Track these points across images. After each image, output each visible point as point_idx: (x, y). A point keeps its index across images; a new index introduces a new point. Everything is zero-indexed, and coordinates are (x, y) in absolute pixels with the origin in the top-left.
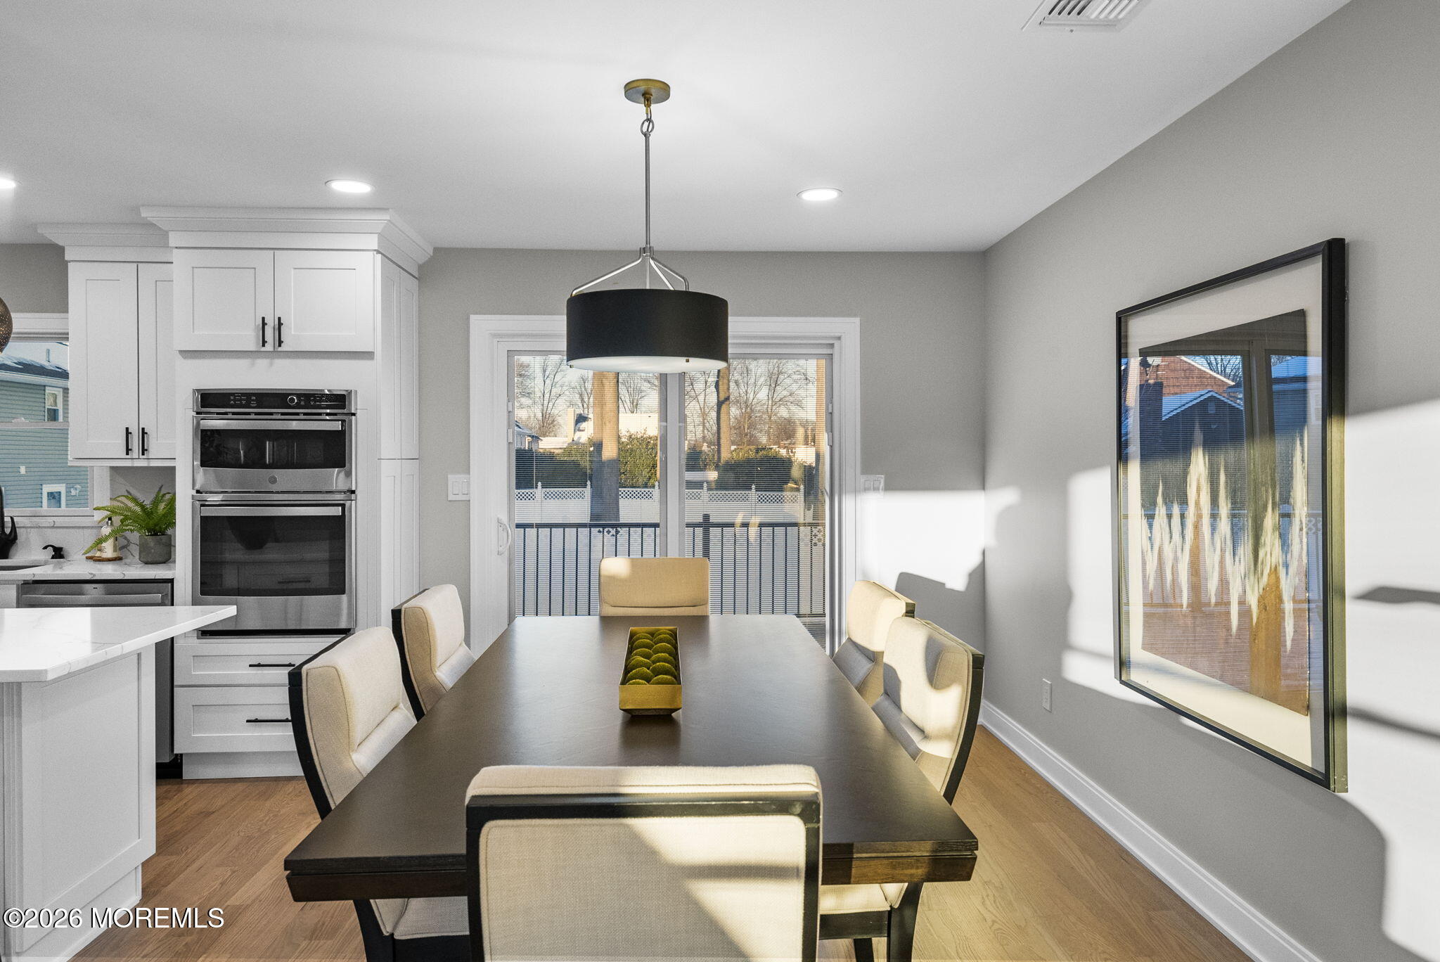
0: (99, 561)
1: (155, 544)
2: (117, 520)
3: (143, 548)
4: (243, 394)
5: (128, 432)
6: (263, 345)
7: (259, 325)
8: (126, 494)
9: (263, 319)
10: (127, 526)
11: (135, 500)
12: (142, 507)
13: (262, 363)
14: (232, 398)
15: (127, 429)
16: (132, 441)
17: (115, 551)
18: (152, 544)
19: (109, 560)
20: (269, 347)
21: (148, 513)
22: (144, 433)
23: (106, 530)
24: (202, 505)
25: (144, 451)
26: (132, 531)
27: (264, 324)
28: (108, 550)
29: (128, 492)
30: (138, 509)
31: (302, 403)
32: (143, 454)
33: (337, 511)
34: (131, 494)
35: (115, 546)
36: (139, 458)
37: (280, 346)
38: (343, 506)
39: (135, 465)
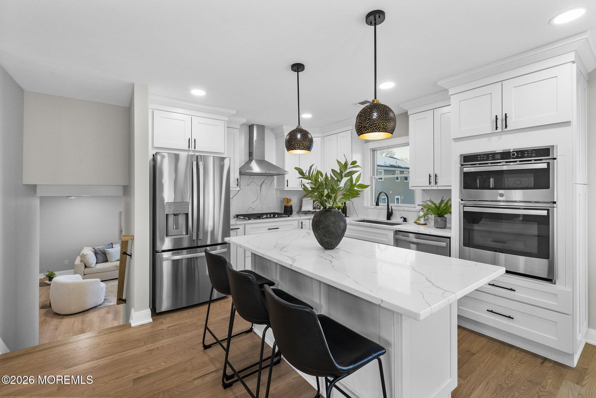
0: (419, 224)
1: (441, 221)
2: (425, 210)
3: (436, 222)
4: (485, 155)
5: (430, 176)
6: (496, 129)
7: (493, 120)
8: (429, 200)
9: (496, 116)
10: (430, 212)
11: (432, 202)
12: (435, 204)
13: (495, 138)
14: (479, 157)
15: (430, 174)
16: (431, 179)
17: (424, 221)
18: (439, 220)
19: (422, 224)
20: (499, 130)
21: (438, 208)
22: (436, 176)
23: (421, 214)
24: (464, 206)
25: (436, 183)
26: (431, 214)
27: (497, 119)
28: (422, 221)
29: (430, 199)
30: (433, 206)
31: (520, 155)
32: (436, 184)
33: (545, 213)
34: (431, 200)
35: (424, 220)
36: (434, 186)
37: (506, 128)
38: (548, 210)
39: (432, 189)
